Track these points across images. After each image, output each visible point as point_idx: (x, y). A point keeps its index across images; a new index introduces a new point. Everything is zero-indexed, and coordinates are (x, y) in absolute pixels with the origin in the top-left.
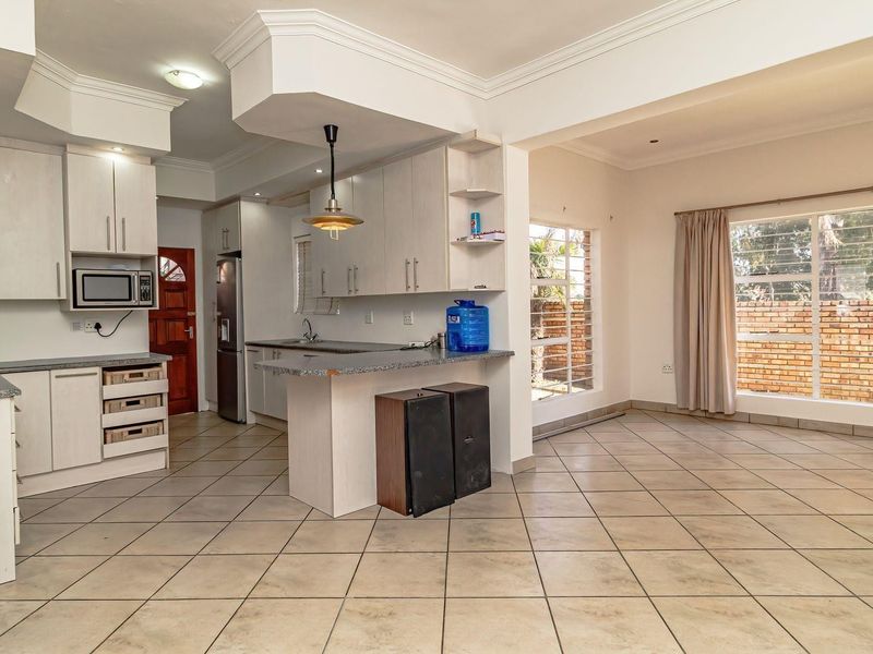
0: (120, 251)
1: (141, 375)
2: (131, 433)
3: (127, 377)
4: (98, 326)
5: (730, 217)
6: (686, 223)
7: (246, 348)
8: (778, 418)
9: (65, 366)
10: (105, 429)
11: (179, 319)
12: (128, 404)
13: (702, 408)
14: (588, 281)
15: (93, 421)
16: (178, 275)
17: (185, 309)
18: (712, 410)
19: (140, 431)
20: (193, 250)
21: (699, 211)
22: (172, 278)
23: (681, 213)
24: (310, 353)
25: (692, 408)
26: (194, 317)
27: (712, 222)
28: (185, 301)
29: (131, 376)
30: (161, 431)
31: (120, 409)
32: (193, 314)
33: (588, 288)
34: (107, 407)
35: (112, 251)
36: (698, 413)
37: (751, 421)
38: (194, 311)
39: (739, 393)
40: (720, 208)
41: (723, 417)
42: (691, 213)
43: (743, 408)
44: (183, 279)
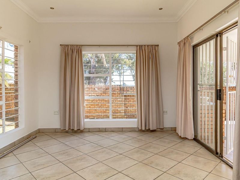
5: (82, 49)
6: (65, 49)
8: (99, 128)
13: (71, 129)
14: (16, 72)
18: (76, 129)
21: (70, 45)
23: (63, 45)
25: (67, 129)
27: (76, 50)
33: (16, 75)
36: (70, 131)
37: (90, 131)
39: (86, 120)
40: (79, 45)
41: (80, 132)
42: (67, 46)
43: (87, 126)
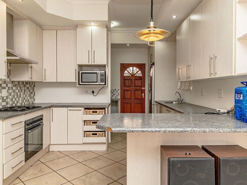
0: (93, 64)
1: (96, 112)
2: (93, 134)
3: (91, 112)
4: (93, 92)
7: (155, 104)
9: (71, 106)
10: (85, 132)
11: (139, 90)
12: (93, 123)
15: (81, 128)
16: (139, 74)
17: (141, 86)
19: (96, 134)
20: (145, 64)
22: (138, 75)
24: (169, 110)
26: (145, 89)
28: (141, 84)
29: (93, 112)
30: (104, 136)
31: (90, 125)
32: (144, 88)
34: (86, 123)
35: (90, 63)
38: (145, 87)
44: (141, 75)
